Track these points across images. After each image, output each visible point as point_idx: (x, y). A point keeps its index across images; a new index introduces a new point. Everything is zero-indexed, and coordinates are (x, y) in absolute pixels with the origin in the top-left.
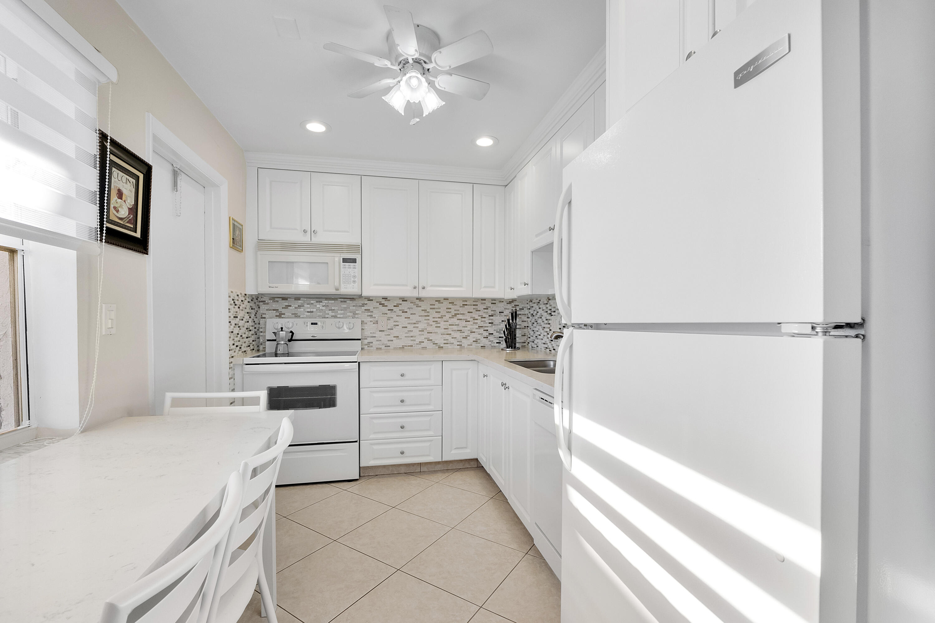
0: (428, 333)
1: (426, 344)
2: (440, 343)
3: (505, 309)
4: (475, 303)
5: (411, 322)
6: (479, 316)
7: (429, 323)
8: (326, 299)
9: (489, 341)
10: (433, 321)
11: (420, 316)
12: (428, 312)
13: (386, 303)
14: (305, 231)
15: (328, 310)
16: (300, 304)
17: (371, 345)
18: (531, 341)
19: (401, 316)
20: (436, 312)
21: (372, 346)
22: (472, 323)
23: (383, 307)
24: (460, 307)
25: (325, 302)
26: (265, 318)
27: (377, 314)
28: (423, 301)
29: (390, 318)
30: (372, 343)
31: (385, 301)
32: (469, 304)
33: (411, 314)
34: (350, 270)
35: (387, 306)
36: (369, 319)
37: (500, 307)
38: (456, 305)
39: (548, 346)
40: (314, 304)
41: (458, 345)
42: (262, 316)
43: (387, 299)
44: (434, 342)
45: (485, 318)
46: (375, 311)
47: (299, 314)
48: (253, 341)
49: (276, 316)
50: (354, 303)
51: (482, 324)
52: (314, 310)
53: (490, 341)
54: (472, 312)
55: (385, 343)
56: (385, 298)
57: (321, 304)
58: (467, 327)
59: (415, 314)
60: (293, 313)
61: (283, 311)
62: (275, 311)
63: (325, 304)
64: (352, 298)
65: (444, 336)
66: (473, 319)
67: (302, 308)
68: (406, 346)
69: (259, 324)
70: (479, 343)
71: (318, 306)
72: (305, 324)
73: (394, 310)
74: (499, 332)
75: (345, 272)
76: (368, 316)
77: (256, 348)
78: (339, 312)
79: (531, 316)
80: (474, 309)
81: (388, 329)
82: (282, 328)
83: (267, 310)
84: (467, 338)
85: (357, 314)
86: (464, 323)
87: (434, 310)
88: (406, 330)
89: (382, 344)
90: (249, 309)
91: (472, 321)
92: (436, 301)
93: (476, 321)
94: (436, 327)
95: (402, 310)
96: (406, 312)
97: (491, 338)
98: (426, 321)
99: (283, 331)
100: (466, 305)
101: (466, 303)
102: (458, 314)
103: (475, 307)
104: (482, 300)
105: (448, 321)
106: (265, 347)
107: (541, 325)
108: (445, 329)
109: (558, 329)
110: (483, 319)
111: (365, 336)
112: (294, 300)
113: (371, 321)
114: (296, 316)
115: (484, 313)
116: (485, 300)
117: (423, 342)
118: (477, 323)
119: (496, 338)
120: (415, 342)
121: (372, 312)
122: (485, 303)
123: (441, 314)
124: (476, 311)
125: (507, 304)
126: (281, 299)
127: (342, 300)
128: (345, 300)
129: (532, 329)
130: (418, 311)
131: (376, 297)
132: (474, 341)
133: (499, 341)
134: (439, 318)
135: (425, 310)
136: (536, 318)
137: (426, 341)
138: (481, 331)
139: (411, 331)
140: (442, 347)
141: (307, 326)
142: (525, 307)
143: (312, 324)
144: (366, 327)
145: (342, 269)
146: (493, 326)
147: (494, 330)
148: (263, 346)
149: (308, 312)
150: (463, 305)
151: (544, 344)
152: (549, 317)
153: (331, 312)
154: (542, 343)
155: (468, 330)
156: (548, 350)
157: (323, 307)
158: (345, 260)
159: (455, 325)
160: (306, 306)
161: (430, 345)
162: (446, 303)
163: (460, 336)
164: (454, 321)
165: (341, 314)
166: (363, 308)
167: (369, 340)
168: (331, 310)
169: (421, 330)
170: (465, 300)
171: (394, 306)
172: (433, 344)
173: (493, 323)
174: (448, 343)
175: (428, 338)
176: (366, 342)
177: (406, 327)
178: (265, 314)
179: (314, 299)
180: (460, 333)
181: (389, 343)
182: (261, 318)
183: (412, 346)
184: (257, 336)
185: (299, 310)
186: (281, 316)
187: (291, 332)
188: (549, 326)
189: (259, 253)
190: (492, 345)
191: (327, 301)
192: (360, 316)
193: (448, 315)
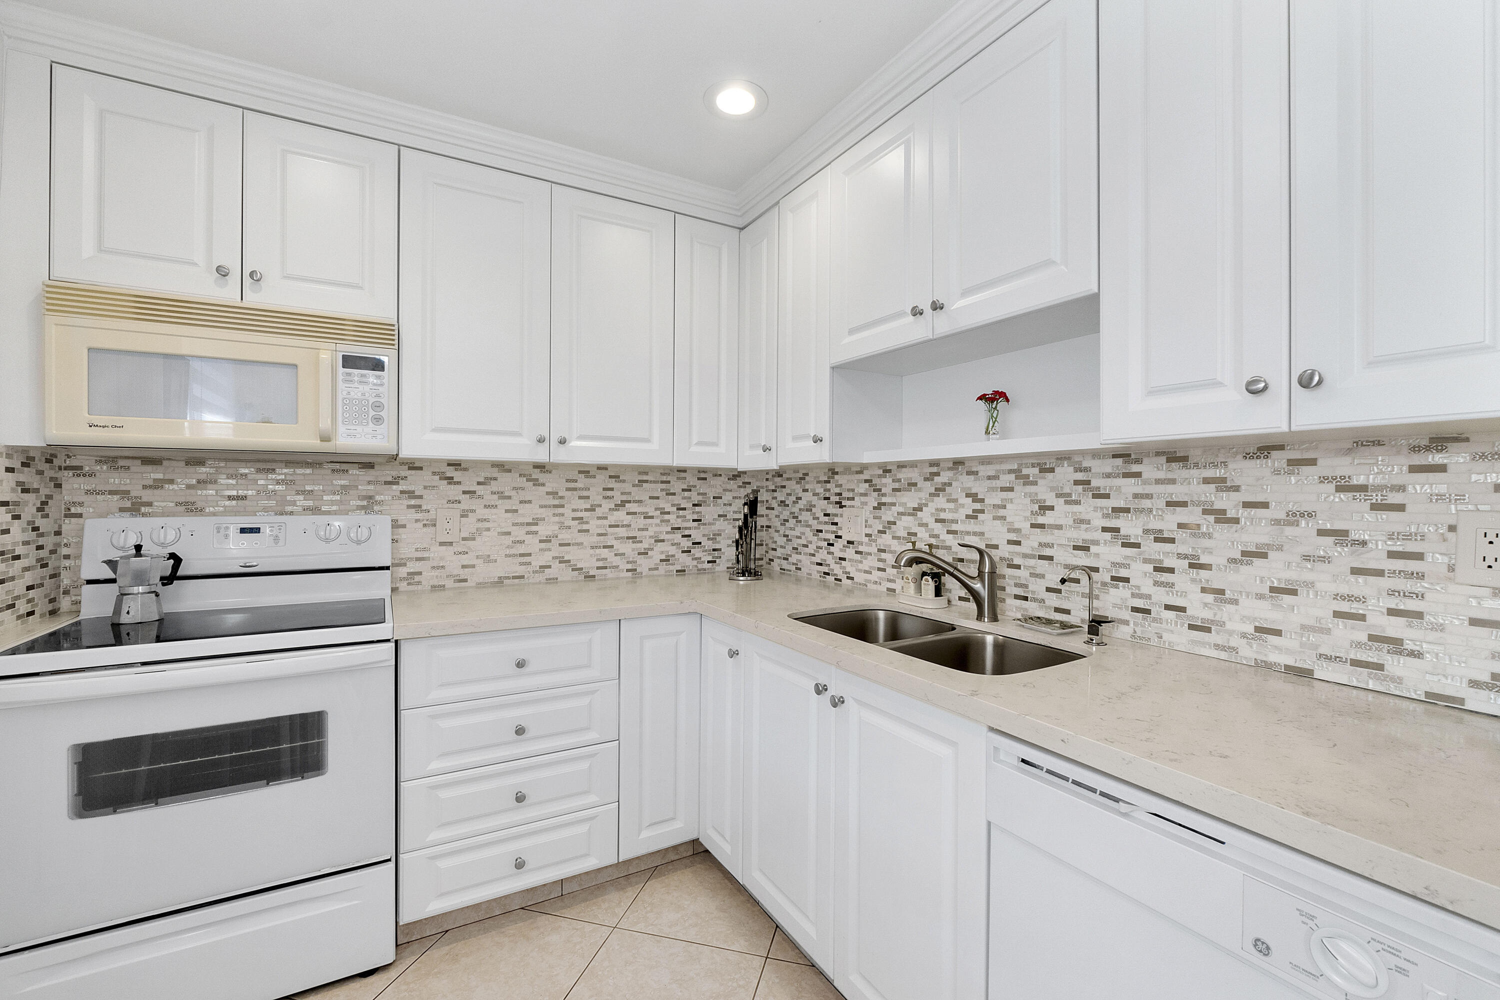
0: (561, 545)
1: (556, 570)
2: (589, 568)
3: (724, 490)
4: (664, 478)
5: (520, 520)
6: (673, 505)
7: (563, 523)
8: (288, 463)
9: (693, 559)
10: (573, 519)
11: (541, 507)
12: (562, 498)
13: (457, 475)
14: (222, 272)
15: (294, 493)
16: (203, 477)
17: (417, 578)
18: (779, 558)
19: (496, 506)
20: (580, 498)
21: (419, 583)
22: (658, 521)
23: (450, 486)
24: (634, 486)
25: (283, 472)
26: (80, 516)
27: (430, 501)
28: (550, 472)
29: (467, 511)
30: (420, 573)
31: (456, 470)
32: (652, 479)
33: (521, 502)
34: (367, 388)
35: (459, 483)
36: (413, 515)
37: (714, 487)
38: (624, 481)
39: (833, 570)
40: (250, 477)
41: (628, 570)
42: (69, 509)
43: (460, 465)
44: (576, 565)
45: (684, 509)
46: (428, 495)
47: (199, 505)
48: (29, 588)
49: (122, 510)
50: (371, 474)
51: (679, 523)
52: (250, 493)
53: (696, 559)
54: (658, 498)
55: (455, 572)
56: (455, 464)
57: (274, 476)
58: (647, 530)
59: (530, 502)
60: (182, 500)
61: (147, 495)
62: (116, 497)
63: (283, 477)
64: (367, 463)
65: (598, 551)
66: (661, 513)
67: (210, 486)
68: (508, 578)
69: (58, 533)
70: (672, 564)
71: (261, 482)
72: (218, 532)
73: (478, 493)
74: (712, 539)
75: (349, 393)
76: (409, 507)
77: (42, 607)
78: (325, 498)
79: (779, 505)
80: (662, 490)
81: (464, 539)
82: (138, 548)
83: (88, 492)
84: (647, 554)
85: (380, 503)
86: (641, 522)
87: (575, 492)
88: (508, 540)
89: (447, 576)
90: (13, 490)
91: (657, 517)
92: (580, 472)
93: (666, 517)
94: (579, 531)
95: (498, 493)
96: (509, 497)
97: (697, 552)
98: (557, 519)
99: (141, 556)
100: (646, 481)
101: (645, 478)
102: (629, 502)
103: (664, 486)
104: (678, 471)
105: (606, 518)
106: (80, 602)
107: (809, 526)
108: (600, 535)
109: (864, 535)
110: (681, 512)
111: (402, 559)
112: (184, 463)
113: (417, 521)
114: (191, 508)
115: (684, 498)
116: (685, 471)
117: (550, 567)
118: (669, 521)
119: (706, 551)
120: (530, 568)
121: (421, 497)
122: (685, 478)
123: (590, 501)
124: (667, 494)
125: (729, 479)
126: (140, 461)
127: (338, 466)
128: (345, 466)
129: (782, 532)
130: (536, 494)
131: (431, 461)
132: (661, 561)
133: (713, 557)
134: (586, 510)
135: (554, 494)
136: (795, 509)
137: (556, 565)
138: (677, 537)
139: (521, 543)
140: (594, 576)
141: (227, 536)
142: (763, 488)
143: (243, 531)
144: (403, 534)
145: (341, 385)
146: (702, 527)
147: (704, 535)
148: (74, 598)
149: (230, 498)
150: (639, 481)
151: (821, 564)
152: (831, 509)
153: (302, 497)
154: (812, 563)
155: (651, 537)
156: (831, 579)
157: (278, 483)
158: (349, 362)
159: (623, 526)
160: (222, 481)
161: (566, 574)
162: (602, 477)
163: (633, 550)
164: (620, 516)
165: (333, 503)
166: (394, 487)
167: (412, 567)
168: (303, 492)
169: (545, 538)
170: (643, 470)
171: (479, 483)
172: (573, 570)
173: (700, 520)
174: (606, 568)
175: (560, 557)
176: (403, 572)
177: (509, 533)
178: (81, 504)
179: (249, 465)
180: (633, 542)
181: (464, 573)
182: (66, 516)
183: (523, 577)
184: (46, 572)
185: (199, 492)
186: (139, 510)
187: (173, 556)
188: (834, 528)
189: (51, 320)
190: (699, 567)
191: (293, 470)
192: (388, 508)
193: (607, 505)
